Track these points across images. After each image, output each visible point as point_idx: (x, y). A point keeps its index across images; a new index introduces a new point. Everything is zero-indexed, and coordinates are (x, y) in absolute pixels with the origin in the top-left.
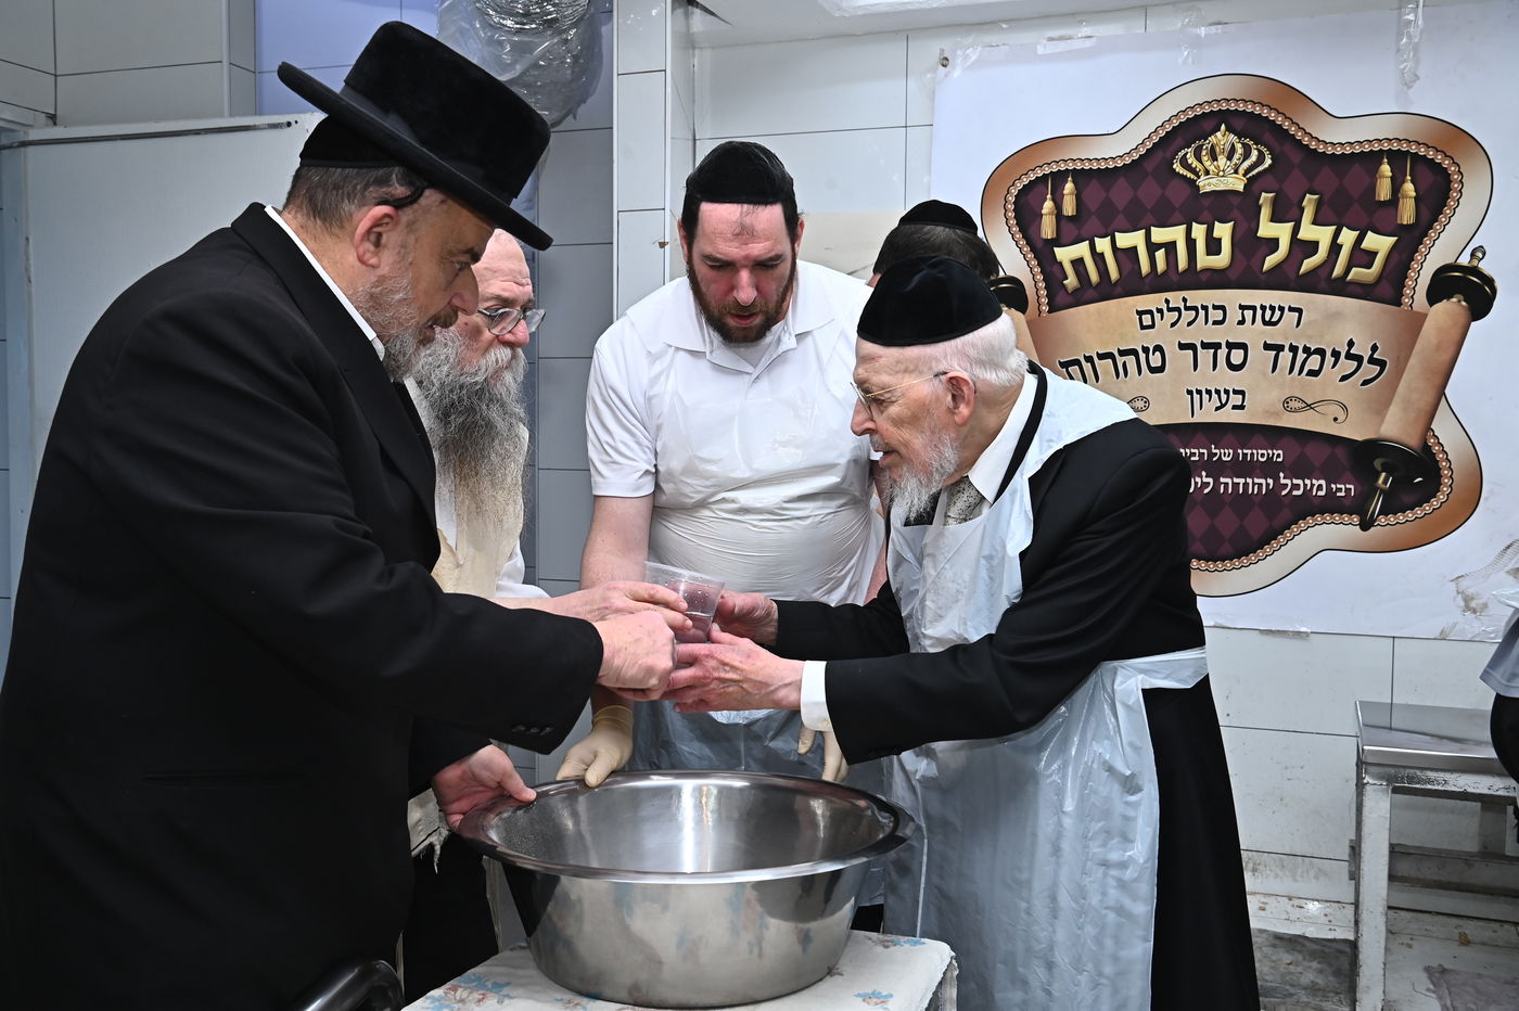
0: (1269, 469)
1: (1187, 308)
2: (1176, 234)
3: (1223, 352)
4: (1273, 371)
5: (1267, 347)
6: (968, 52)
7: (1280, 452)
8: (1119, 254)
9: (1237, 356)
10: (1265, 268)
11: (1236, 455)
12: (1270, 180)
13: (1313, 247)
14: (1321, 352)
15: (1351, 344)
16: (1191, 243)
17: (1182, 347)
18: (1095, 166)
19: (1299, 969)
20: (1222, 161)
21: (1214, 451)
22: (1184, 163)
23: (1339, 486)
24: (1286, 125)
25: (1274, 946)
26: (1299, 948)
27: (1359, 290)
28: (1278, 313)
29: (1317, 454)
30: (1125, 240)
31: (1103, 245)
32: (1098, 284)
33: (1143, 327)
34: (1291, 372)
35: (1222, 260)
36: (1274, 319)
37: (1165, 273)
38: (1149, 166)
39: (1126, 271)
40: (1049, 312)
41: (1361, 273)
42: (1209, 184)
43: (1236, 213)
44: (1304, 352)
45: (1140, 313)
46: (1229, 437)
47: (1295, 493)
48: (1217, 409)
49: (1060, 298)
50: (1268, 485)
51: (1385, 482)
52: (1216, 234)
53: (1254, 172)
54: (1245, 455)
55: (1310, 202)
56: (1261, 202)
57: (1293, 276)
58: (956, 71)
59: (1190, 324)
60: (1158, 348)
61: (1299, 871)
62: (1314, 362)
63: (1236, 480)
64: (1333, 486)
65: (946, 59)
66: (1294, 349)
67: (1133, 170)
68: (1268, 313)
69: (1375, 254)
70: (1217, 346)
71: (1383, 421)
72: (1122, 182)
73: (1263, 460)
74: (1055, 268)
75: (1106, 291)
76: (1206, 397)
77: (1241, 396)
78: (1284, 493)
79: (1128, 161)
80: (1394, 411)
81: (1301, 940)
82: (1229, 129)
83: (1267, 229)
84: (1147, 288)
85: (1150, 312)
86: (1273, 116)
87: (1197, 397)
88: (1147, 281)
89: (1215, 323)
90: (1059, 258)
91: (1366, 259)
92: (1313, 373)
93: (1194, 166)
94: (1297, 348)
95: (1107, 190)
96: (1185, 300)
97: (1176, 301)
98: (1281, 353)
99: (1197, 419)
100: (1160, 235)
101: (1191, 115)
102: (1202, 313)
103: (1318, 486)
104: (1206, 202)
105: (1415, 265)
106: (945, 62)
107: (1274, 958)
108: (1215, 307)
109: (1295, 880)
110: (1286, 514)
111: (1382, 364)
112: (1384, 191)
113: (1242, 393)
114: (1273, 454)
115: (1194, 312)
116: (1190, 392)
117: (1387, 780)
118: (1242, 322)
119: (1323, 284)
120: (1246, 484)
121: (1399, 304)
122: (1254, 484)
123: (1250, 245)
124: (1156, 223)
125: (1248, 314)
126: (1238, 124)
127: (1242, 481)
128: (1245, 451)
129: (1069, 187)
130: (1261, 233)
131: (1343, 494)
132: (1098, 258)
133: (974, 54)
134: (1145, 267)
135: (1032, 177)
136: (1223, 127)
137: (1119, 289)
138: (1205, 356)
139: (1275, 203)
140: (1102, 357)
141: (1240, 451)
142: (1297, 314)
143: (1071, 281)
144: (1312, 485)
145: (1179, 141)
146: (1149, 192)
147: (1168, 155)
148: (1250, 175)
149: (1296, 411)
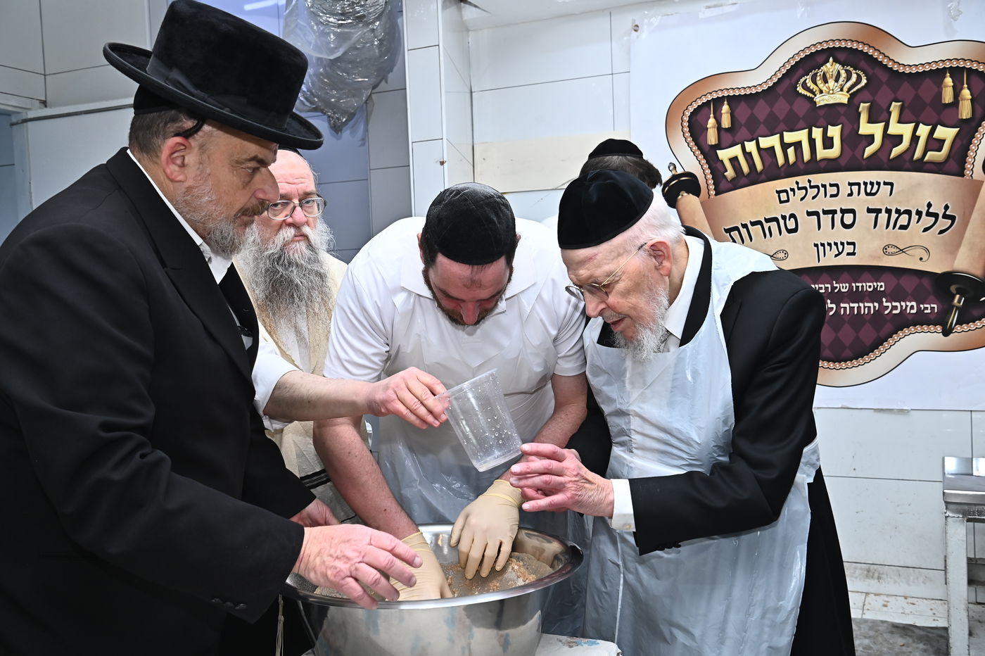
0: (875, 296)
1: (811, 187)
2: (802, 136)
3: (838, 217)
4: (875, 227)
5: (869, 211)
6: (652, 20)
7: (883, 284)
8: (762, 152)
9: (848, 219)
10: (865, 156)
11: (851, 287)
12: (866, 94)
13: (899, 139)
14: (908, 212)
15: (929, 205)
16: (812, 142)
17: (809, 214)
18: (743, 93)
19: (910, 649)
20: (831, 83)
21: (835, 285)
22: (805, 86)
23: (926, 306)
24: (876, 55)
25: (892, 633)
26: (910, 633)
27: (933, 167)
28: (876, 187)
29: (908, 284)
30: (765, 142)
31: (751, 146)
32: (749, 174)
33: (781, 202)
34: (887, 228)
35: (835, 152)
36: (874, 191)
37: (794, 163)
38: (780, 90)
39: (767, 164)
40: (716, 195)
41: (934, 155)
42: (823, 100)
43: (843, 119)
44: (896, 213)
45: (779, 192)
46: (846, 275)
47: (894, 312)
48: (836, 256)
49: (723, 185)
50: (874, 307)
51: (959, 301)
52: (829, 134)
53: (855, 89)
54: (857, 287)
55: (895, 108)
56: (860, 110)
57: (885, 160)
58: (644, 34)
59: (814, 198)
60: (793, 216)
61: (912, 578)
62: (904, 220)
63: (852, 305)
64: (922, 306)
65: (637, 26)
66: (889, 211)
67: (769, 93)
68: (869, 187)
69: (943, 141)
70: (833, 212)
71: (955, 259)
72: (762, 103)
73: (871, 290)
74: (719, 165)
75: (754, 178)
76: (827, 248)
77: (852, 246)
78: (886, 312)
79: (765, 87)
80: (963, 251)
81: (911, 628)
82: (836, 61)
83: (865, 128)
84: (783, 174)
85: (786, 191)
86: (866, 49)
87: (821, 248)
88: (783, 169)
89: (832, 196)
90: (720, 157)
91: (937, 145)
92: (903, 227)
93: (811, 88)
94: (891, 210)
95: (752, 109)
96: (809, 181)
97: (804, 182)
98: (880, 215)
99: (822, 263)
100: (790, 137)
101: (808, 52)
102: (822, 190)
103: (911, 306)
104: (821, 112)
105: (972, 147)
106: (636, 28)
107: (891, 641)
108: (831, 185)
109: (909, 585)
110: (888, 327)
111: (953, 218)
112: (948, 97)
113: (853, 244)
114: (878, 286)
115: (816, 189)
116: (816, 245)
117: (963, 514)
118: (851, 195)
119: (907, 165)
120: (859, 308)
121: (963, 175)
122: (865, 307)
123: (854, 140)
124: (787, 129)
125: (855, 188)
126: (842, 56)
127: (856, 305)
128: (857, 284)
129: (725, 108)
130: (861, 132)
131: (929, 311)
132: (748, 156)
133: (656, 21)
134: (781, 160)
135: (700, 103)
136: (831, 59)
137: (763, 177)
138: (826, 219)
139: (870, 110)
140: (753, 224)
141: (853, 285)
142: (890, 187)
143: (730, 173)
144: (907, 306)
145: (801, 71)
146: (781, 108)
147: (793, 81)
148: (852, 91)
149: (892, 254)
